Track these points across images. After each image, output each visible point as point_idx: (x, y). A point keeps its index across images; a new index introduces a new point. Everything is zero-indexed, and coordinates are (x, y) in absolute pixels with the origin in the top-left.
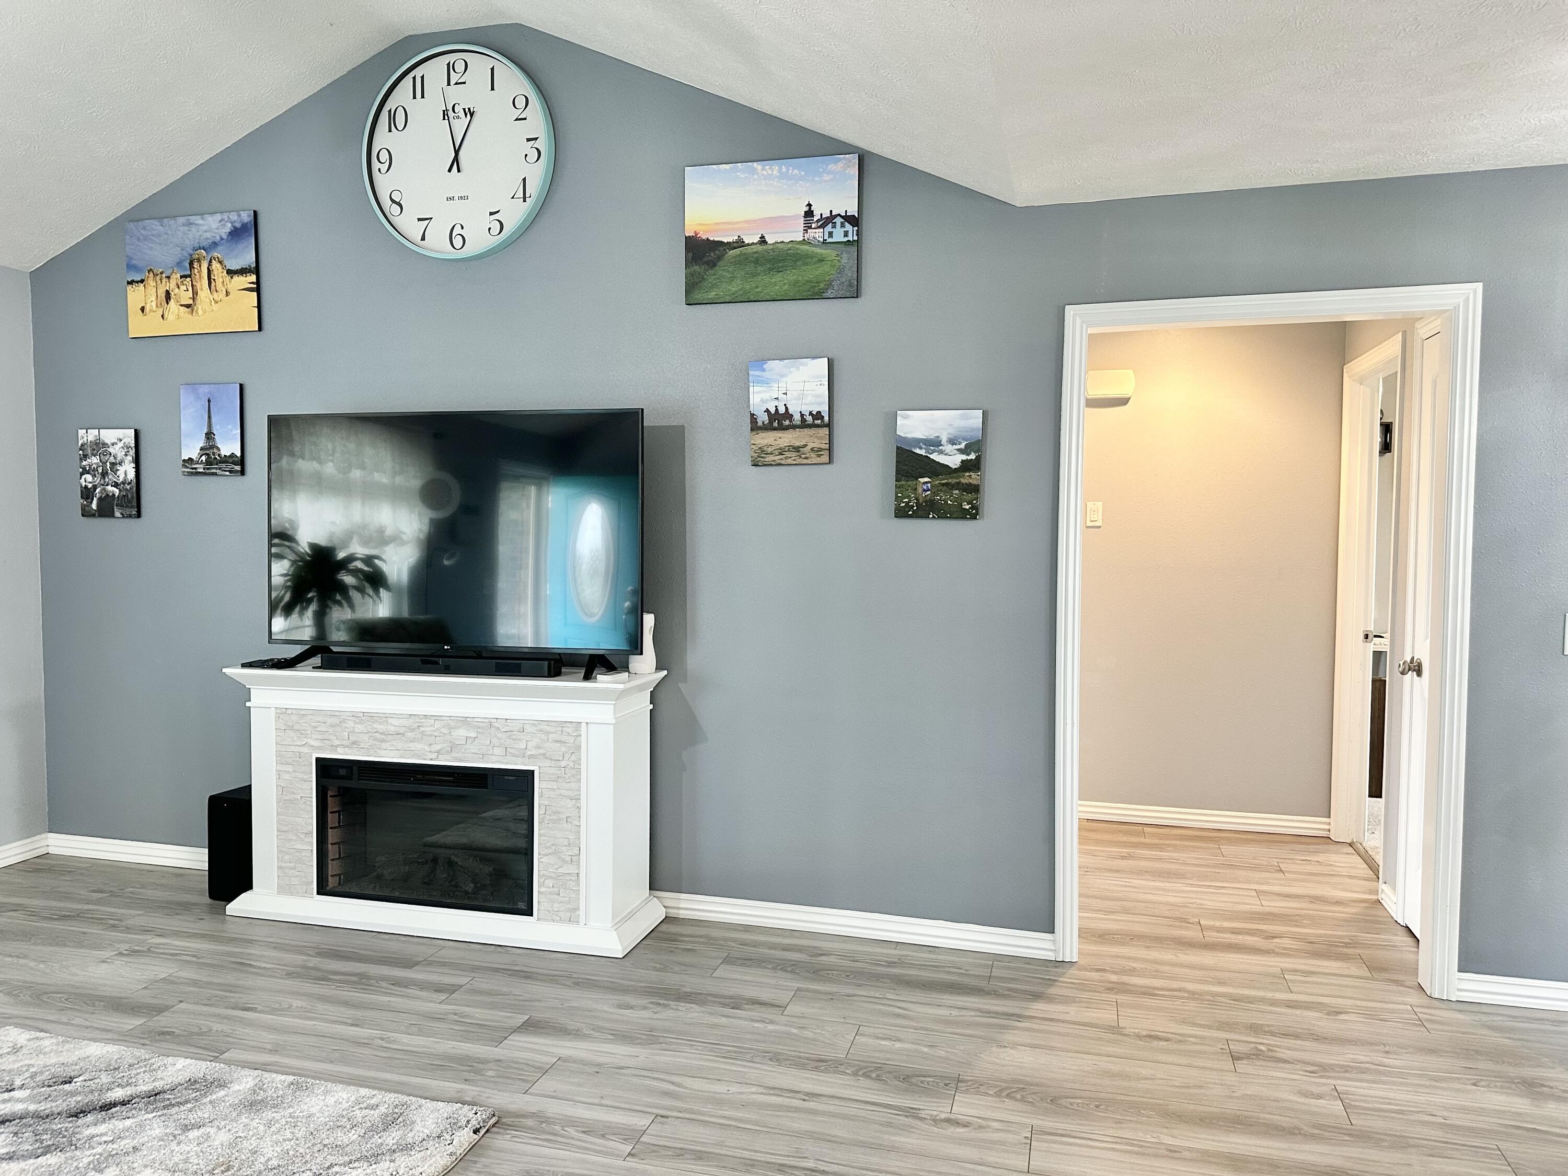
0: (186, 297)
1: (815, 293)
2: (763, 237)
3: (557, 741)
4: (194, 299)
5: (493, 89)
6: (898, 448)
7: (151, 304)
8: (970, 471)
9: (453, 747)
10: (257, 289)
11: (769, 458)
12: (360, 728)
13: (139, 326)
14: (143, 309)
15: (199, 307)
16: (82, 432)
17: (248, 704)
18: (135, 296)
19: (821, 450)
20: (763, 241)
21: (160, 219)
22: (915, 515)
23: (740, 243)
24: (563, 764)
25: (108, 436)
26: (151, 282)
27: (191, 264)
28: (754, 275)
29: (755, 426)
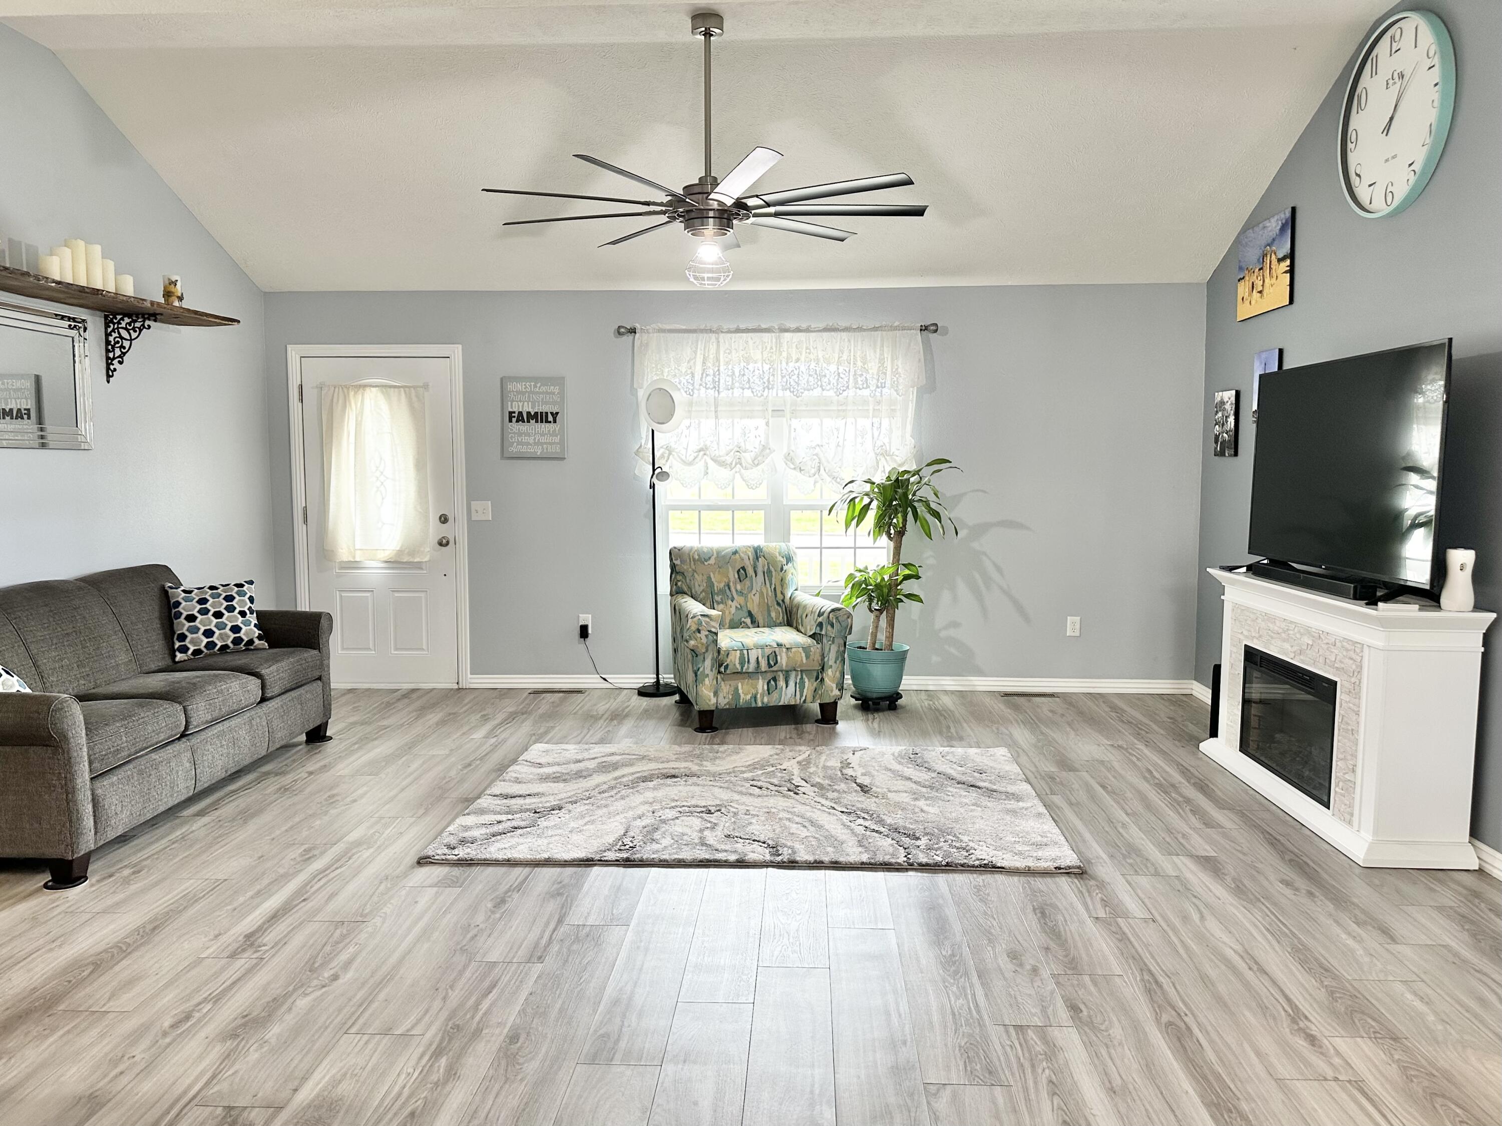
0: (1260, 285)
3: (1350, 658)
4: (1263, 286)
5: (1416, 47)
7: (1246, 294)
9: (1301, 652)
10: (1291, 271)
13: (1241, 312)
14: (1243, 299)
15: (1265, 291)
16: (1216, 395)
17: (1222, 597)
18: (1241, 290)
21: (1253, 228)
24: (1353, 680)
25: (1226, 396)
26: (1247, 278)
27: (1263, 259)
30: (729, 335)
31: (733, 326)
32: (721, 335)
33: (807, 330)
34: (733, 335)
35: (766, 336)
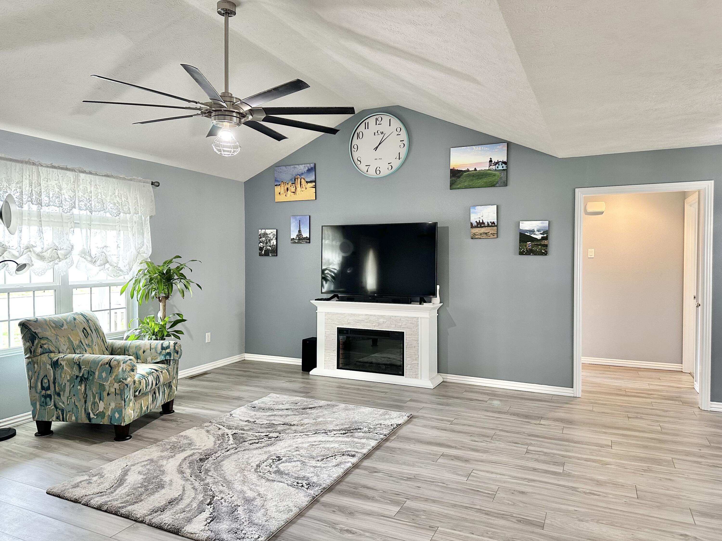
0: (293, 190)
1: (493, 185)
2: (475, 168)
3: (411, 323)
4: (295, 190)
5: (390, 126)
6: (520, 233)
7: (282, 192)
8: (544, 240)
9: (379, 324)
10: (315, 187)
11: (477, 237)
12: (350, 318)
13: (278, 198)
14: (280, 193)
15: (297, 193)
16: (260, 230)
17: (316, 311)
18: (277, 189)
19: (494, 234)
20: (475, 170)
21: (285, 166)
22: (526, 254)
23: (468, 170)
24: (413, 330)
25: (268, 231)
26: (282, 185)
27: (295, 180)
28: (472, 180)
29: (472, 226)
30: (46, 169)
31: (49, 163)
32: (40, 168)
33: (96, 174)
34: (48, 169)
35: (69, 173)
